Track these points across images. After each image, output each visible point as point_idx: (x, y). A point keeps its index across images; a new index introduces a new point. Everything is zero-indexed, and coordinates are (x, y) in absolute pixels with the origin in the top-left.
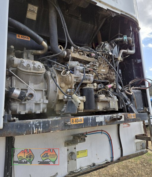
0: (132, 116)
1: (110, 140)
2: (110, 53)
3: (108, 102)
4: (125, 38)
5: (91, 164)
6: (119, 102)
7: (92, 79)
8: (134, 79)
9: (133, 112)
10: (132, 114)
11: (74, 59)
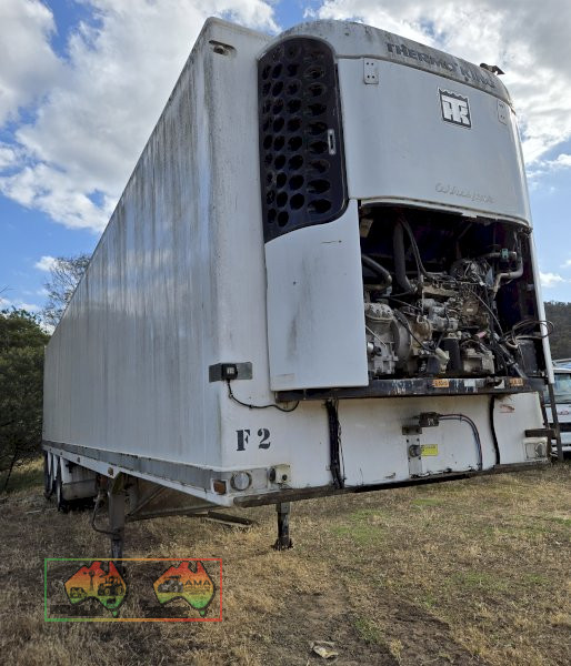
0: (517, 382)
1: (476, 434)
2: (482, 283)
3: (479, 360)
4: (505, 253)
5: (444, 468)
6: (495, 360)
7: (456, 325)
8: (520, 320)
9: (519, 376)
10: (517, 379)
11: (428, 296)
